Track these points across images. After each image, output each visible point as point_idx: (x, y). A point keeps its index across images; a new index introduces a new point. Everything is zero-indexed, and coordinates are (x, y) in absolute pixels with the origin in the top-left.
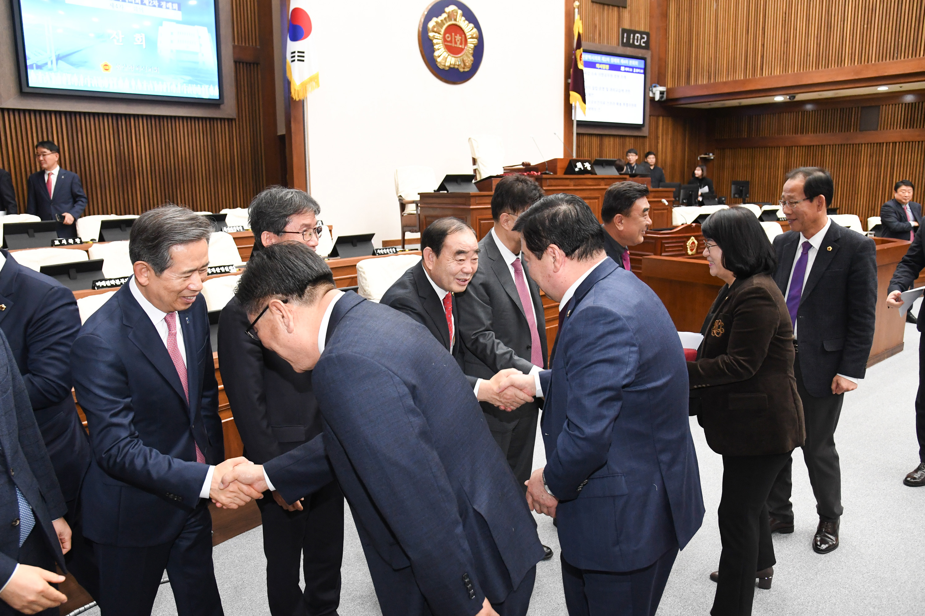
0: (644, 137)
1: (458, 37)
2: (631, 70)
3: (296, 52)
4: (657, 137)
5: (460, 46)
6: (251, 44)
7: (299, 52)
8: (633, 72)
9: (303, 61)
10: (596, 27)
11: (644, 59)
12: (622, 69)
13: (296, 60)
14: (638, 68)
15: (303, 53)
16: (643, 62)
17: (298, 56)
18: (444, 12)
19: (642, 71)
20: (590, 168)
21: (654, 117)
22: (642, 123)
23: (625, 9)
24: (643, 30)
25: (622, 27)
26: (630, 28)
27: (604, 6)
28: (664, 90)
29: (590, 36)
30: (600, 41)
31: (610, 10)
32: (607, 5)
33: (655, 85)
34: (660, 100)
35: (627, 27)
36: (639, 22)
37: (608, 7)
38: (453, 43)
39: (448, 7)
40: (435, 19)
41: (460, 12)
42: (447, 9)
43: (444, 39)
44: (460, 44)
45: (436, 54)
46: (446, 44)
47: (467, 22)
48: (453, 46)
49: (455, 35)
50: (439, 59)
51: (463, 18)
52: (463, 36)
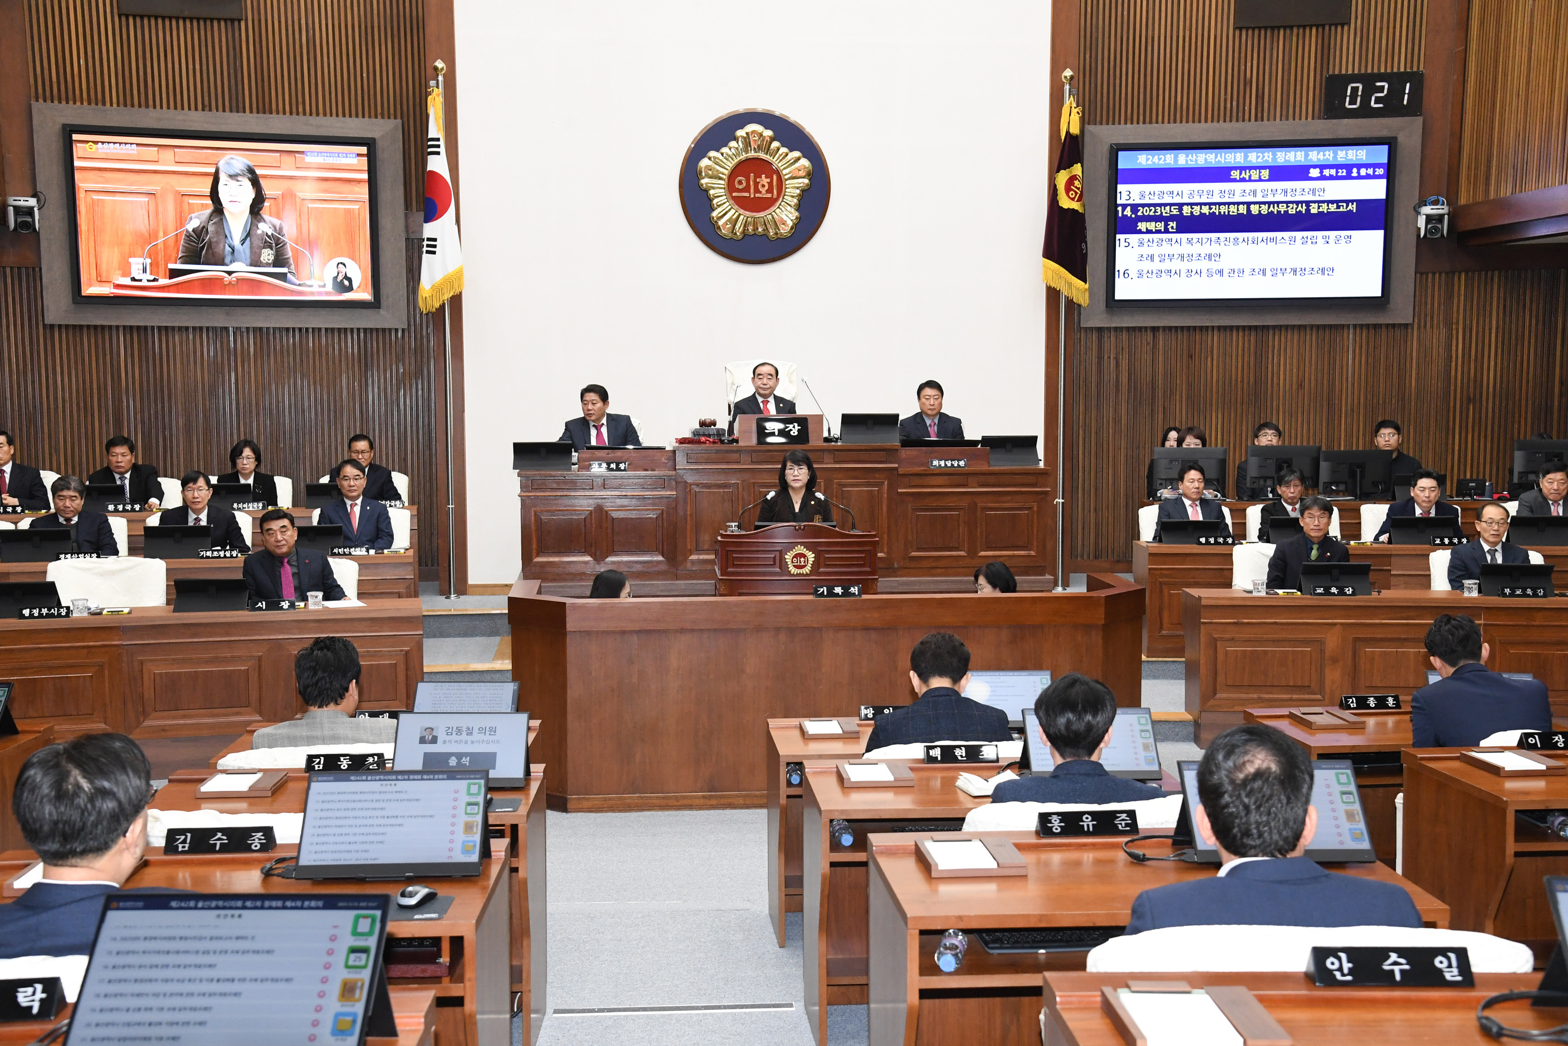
0: (1406, 326)
1: (764, 180)
2: (1342, 172)
4: (1449, 324)
5: (769, 195)
7: (428, 240)
8: (1349, 177)
9: (434, 253)
10: (1248, 83)
11: (1391, 143)
12: (1314, 173)
13: (425, 252)
14: (1367, 166)
15: (435, 240)
16: (1386, 147)
17: (428, 246)
18: (735, 139)
19: (1380, 171)
20: (796, 433)
21: (1437, 275)
22: (1379, 294)
23: (1346, 28)
24: (1402, 70)
25: (1331, 73)
26: (1356, 72)
27: (1276, 32)
28: (1441, 212)
29: (1229, 105)
30: (1259, 115)
31: (1294, 39)
32: (1285, 28)
33: (1433, 198)
34: (1428, 236)
35: (1348, 69)
36: (1391, 54)
37: (1288, 31)
38: (752, 190)
39: (742, 128)
40: (712, 154)
41: (768, 133)
42: (740, 133)
43: (731, 187)
44: (767, 192)
45: (714, 214)
46: (734, 194)
47: (784, 150)
48: (752, 196)
49: (755, 178)
50: (721, 223)
51: (776, 144)
52: (775, 177)
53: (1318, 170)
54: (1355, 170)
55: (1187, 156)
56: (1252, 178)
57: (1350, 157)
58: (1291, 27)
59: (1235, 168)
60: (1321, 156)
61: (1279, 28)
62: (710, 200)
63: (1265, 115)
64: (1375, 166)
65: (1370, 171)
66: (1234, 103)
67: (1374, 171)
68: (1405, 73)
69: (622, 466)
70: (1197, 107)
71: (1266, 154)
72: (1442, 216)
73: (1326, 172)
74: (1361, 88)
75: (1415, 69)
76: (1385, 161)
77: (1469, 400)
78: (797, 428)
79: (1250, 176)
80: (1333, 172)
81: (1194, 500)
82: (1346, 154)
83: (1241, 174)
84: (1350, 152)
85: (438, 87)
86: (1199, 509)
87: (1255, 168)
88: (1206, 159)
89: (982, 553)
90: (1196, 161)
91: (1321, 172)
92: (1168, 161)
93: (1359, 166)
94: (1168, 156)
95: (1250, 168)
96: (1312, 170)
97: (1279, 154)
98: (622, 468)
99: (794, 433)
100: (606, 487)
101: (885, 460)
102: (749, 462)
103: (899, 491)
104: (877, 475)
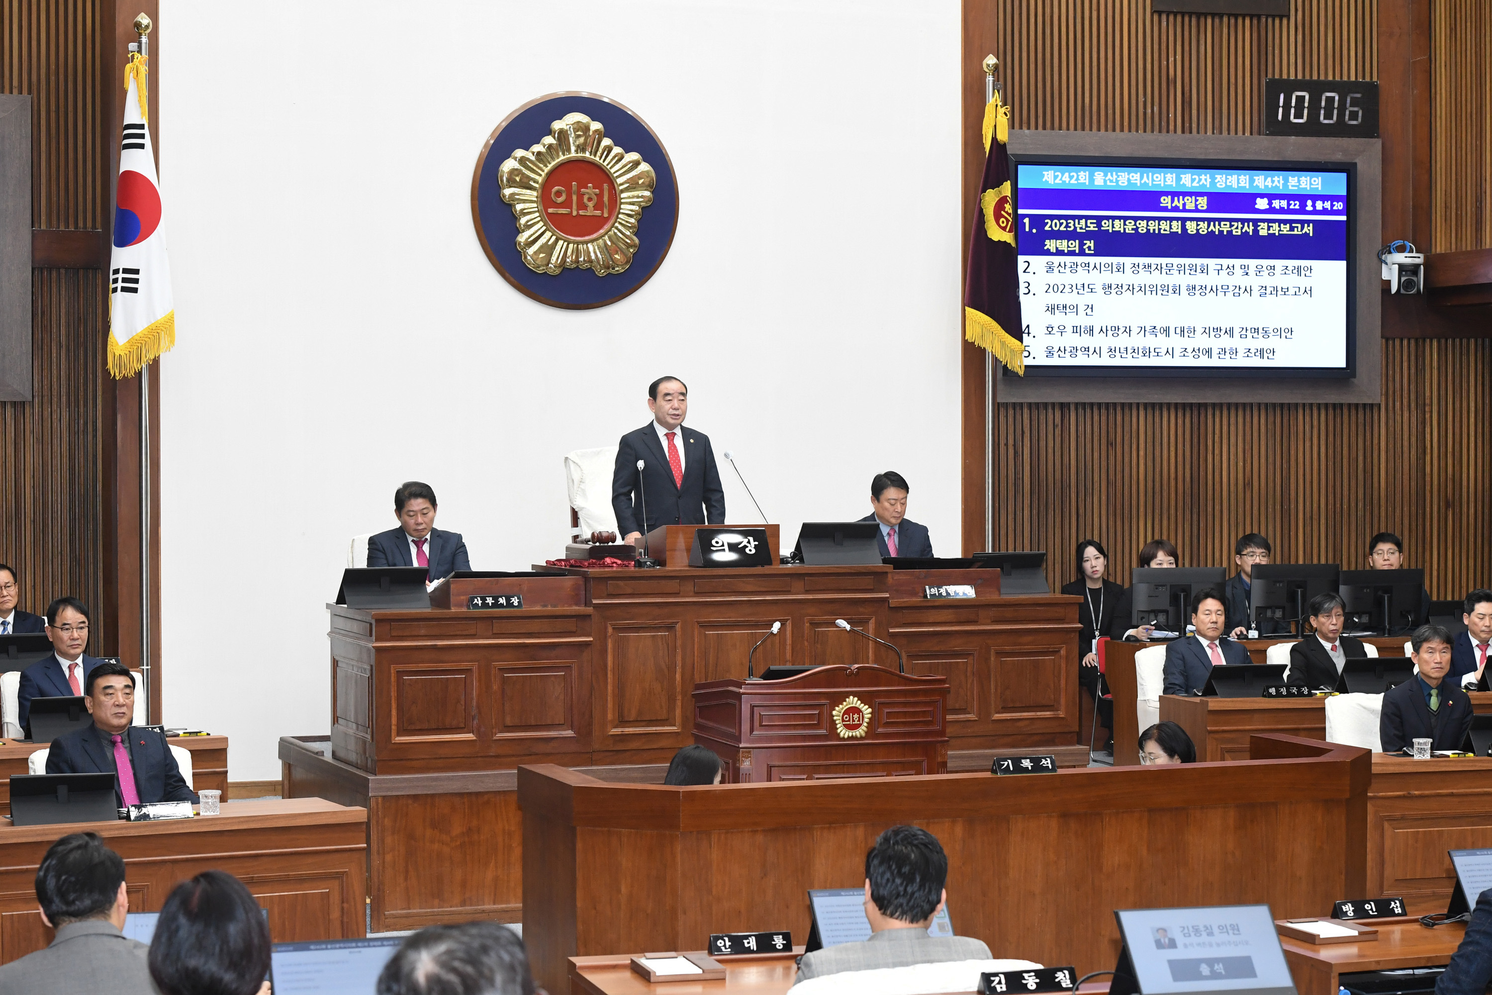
1: (590, 190)
2: (1295, 205)
3: (121, 271)
4: (1422, 406)
5: (598, 213)
6: (81, 224)
7: (126, 271)
8: (1302, 211)
9: (135, 290)
10: (1170, 82)
11: (1349, 169)
12: (1262, 204)
13: (119, 289)
14: (1324, 198)
15: (137, 272)
16: (1343, 177)
17: (125, 280)
18: (550, 132)
19: (1339, 206)
20: (754, 551)
21: (1405, 342)
22: (1343, 364)
23: (1285, 21)
24: (1353, 78)
25: (1270, 76)
26: (1300, 77)
27: (1202, 20)
28: (1417, 261)
29: (1149, 111)
30: (1187, 125)
31: (1225, 30)
32: (1213, 15)
33: (1399, 243)
34: (1402, 291)
35: (1290, 73)
36: (1338, 57)
37: (1217, 21)
38: (574, 206)
39: (560, 118)
40: (519, 153)
41: (596, 126)
42: (557, 125)
43: (545, 199)
44: (596, 208)
45: (522, 238)
46: (550, 210)
47: (617, 150)
48: (575, 213)
49: (579, 187)
50: (531, 251)
51: (607, 142)
52: (606, 186)
53: (1266, 200)
54: (1309, 203)
55: (1106, 175)
56: (1187, 207)
57: (1303, 186)
58: (1221, 16)
59: (1166, 194)
60: (1269, 182)
61: (1206, 15)
62: (515, 218)
63: (1194, 125)
64: (1333, 198)
65: (1328, 205)
66: (1156, 109)
67: (1332, 206)
68: (1356, 83)
69: (515, 600)
70: (1110, 111)
71: (1203, 177)
72: (1418, 266)
73: (1276, 204)
74: (1307, 98)
75: (1368, 79)
76: (1344, 192)
77: (1447, 505)
78: (753, 543)
79: (1184, 205)
80: (1284, 204)
81: (1212, 639)
82: (1299, 181)
83: (1173, 201)
84: (1303, 179)
85: (140, 51)
86: (1219, 650)
87: (1191, 194)
88: (1129, 180)
89: (997, 716)
90: (1117, 181)
91: (1270, 204)
92: (1082, 181)
93: (1315, 198)
94: (1082, 174)
95: (1185, 194)
96: (1258, 200)
97: (1218, 177)
98: (516, 604)
99: (750, 550)
100: (495, 632)
101: (872, 587)
102: (692, 594)
103: (890, 631)
104: (861, 610)
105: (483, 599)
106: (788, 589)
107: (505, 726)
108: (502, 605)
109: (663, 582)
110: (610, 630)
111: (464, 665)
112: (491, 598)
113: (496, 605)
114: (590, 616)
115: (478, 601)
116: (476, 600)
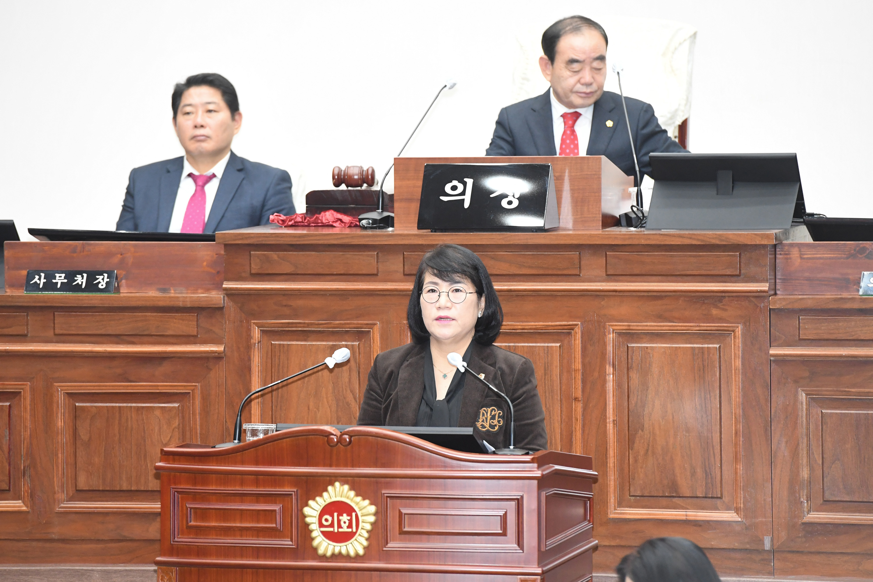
69: (102, 281)
98: (102, 285)
99: (510, 203)
100: (58, 331)
101: (738, 273)
102: (400, 276)
103: (772, 352)
104: (715, 312)
105: (50, 277)
106: (576, 272)
107: (77, 490)
108: (79, 286)
109: (349, 255)
110: (256, 333)
111: (10, 386)
112: (63, 275)
113: (69, 286)
114: (221, 309)
115: (40, 279)
116: (37, 277)
